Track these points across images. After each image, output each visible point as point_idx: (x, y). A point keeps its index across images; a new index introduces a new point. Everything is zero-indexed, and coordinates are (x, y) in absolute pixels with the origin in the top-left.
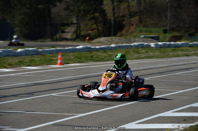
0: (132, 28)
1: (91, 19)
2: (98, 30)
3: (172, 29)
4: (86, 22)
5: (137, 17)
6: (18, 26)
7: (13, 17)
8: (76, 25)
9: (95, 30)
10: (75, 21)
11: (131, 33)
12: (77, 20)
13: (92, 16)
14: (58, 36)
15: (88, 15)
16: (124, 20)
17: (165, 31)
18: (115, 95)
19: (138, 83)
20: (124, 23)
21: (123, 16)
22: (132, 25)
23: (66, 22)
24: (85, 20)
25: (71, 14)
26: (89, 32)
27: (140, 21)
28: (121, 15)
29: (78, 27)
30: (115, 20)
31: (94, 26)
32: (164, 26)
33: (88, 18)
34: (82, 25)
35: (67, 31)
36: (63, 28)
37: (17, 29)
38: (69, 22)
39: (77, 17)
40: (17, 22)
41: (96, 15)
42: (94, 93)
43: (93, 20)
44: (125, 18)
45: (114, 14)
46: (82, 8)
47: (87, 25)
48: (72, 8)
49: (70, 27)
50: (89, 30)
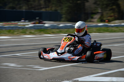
4: (107, 12)
6: (64, 14)
7: (62, 9)
8: (100, 14)
9: (113, 17)
12: (102, 10)
13: (111, 8)
14: (89, 20)
15: (108, 7)
23: (94, 12)
24: (106, 10)
26: (109, 18)
29: (102, 15)
31: (112, 14)
33: (108, 9)
34: (105, 14)
35: (94, 17)
36: (92, 15)
37: (64, 16)
38: (96, 12)
40: (64, 12)
41: (114, 7)
46: (105, 3)
47: (107, 14)
48: (98, 3)
49: (96, 15)
50: (109, 17)
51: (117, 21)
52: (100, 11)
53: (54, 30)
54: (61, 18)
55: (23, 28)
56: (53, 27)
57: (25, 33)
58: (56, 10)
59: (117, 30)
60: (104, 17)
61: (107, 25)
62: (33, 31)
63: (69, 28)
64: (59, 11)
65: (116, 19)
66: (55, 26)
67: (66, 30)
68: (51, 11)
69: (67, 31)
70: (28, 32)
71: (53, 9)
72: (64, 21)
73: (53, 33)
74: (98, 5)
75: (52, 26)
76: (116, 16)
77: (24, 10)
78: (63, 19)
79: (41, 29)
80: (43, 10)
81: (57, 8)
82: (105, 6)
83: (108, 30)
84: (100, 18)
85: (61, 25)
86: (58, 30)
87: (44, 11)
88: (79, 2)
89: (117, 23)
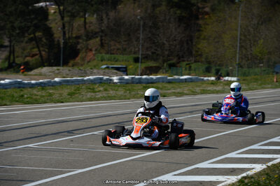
0: (90, 55)
2: (41, 56)
3: (146, 58)
4: (23, 44)
5: (98, 39)
8: (8, 49)
9: (37, 57)
10: (7, 43)
11: (89, 62)
12: (10, 41)
15: (26, 35)
16: (78, 43)
17: (136, 60)
20: (79, 47)
21: (78, 37)
22: (91, 50)
24: (22, 42)
25: (1, 32)
26: (28, 59)
27: (102, 45)
28: (74, 36)
30: (65, 43)
31: (36, 51)
32: (135, 53)
33: (26, 39)
34: (18, 50)
41: (38, 34)
43: (34, 42)
44: (81, 41)
46: (17, 24)
47: (24, 49)
51: (45, 70)
60: (16, 57)
82: (18, 31)
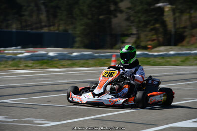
1: (152, 29)
2: (158, 41)
4: (146, 33)
6: (79, 37)
7: (75, 28)
8: (135, 36)
9: (154, 42)
11: (192, 44)
12: (137, 31)
13: (152, 27)
14: (118, 46)
15: (148, 26)
18: (115, 100)
19: (151, 85)
20: (186, 34)
21: (185, 27)
22: (193, 36)
23: (125, 33)
24: (145, 31)
25: (132, 24)
26: (150, 43)
28: (182, 26)
29: (138, 38)
30: (176, 32)
31: (154, 37)
33: (148, 29)
34: (142, 36)
35: (126, 41)
36: (123, 38)
37: (78, 39)
38: (129, 33)
39: (136, 28)
40: (78, 32)
41: (157, 25)
42: (87, 97)
43: (153, 31)
44: (186, 30)
45: (175, 25)
46: (142, 18)
47: (147, 36)
48: (132, 18)
49: (130, 38)
50: (149, 41)
51: (162, 48)
52: (135, 32)
53: (63, 62)
54: (74, 42)
55: (14, 59)
56: (62, 58)
57: (17, 67)
58: (66, 30)
59: (163, 62)
60: (141, 42)
61: (147, 54)
62: (30, 63)
63: (87, 59)
64: (70, 32)
65: (160, 45)
66: (65, 55)
67: (82, 61)
68: (57, 31)
69: (84, 63)
70: (21, 66)
71: (61, 28)
72: (78, 47)
73: (63, 66)
74: (133, 22)
75: (60, 55)
76: (160, 39)
77: (14, 30)
78: (77, 45)
79: (43, 60)
80: (45, 30)
81: (68, 27)
82: (143, 24)
83: (149, 61)
84: (135, 43)
85: (75, 54)
86: (69, 62)
87: (47, 31)
88: (101, 17)
89: (162, 50)
